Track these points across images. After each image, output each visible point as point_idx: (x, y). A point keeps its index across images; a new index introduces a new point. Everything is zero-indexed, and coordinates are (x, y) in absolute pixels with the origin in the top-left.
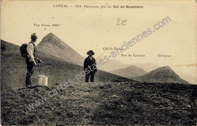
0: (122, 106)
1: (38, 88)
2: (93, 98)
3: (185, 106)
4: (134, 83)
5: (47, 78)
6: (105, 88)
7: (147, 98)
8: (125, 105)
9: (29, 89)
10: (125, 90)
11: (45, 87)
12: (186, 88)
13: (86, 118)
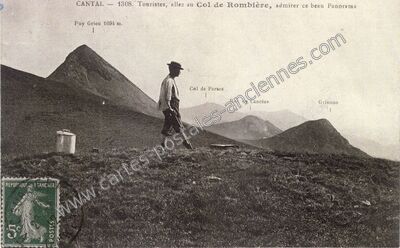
0: (227, 198)
1: (55, 157)
2: (167, 181)
3: (359, 203)
4: (253, 152)
5: (74, 138)
6: (193, 162)
7: (280, 183)
8: (233, 195)
9: (37, 160)
10: (234, 165)
11: (71, 155)
12: (362, 165)
13: (152, 221)
